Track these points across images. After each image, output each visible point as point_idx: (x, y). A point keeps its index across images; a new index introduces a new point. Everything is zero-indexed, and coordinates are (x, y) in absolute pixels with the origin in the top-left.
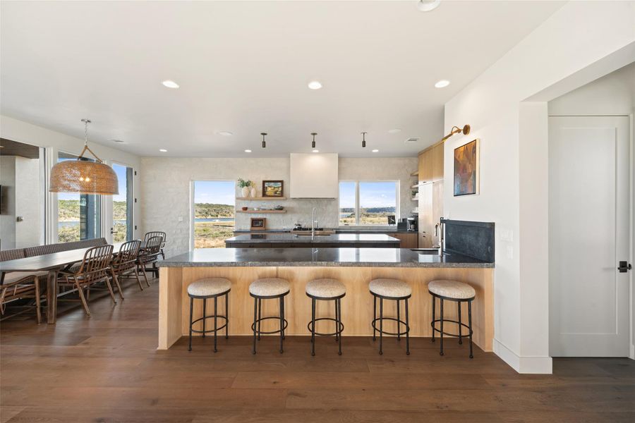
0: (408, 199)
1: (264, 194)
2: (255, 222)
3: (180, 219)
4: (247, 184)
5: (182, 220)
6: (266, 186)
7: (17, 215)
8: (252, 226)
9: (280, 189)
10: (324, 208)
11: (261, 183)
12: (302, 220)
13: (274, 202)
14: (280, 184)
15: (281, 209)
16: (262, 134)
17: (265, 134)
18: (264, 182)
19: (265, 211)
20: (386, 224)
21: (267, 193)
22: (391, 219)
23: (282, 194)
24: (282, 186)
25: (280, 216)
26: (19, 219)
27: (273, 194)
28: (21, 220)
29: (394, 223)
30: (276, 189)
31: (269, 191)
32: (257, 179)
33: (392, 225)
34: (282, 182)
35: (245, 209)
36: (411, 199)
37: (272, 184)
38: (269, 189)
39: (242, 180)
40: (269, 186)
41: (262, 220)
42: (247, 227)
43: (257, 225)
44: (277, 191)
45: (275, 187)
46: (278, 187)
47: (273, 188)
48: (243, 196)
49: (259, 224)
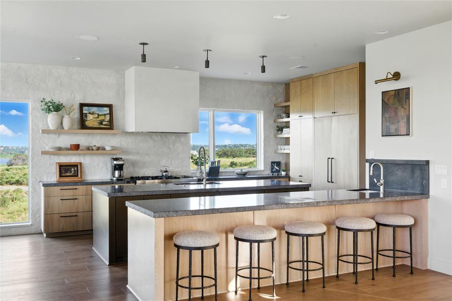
1: (83, 125)
2: (64, 169)
4: (58, 108)
6: (84, 112)
8: (61, 176)
9: (108, 118)
10: (171, 146)
11: (78, 106)
14: (106, 110)
16: (141, 44)
17: (146, 44)
18: (82, 106)
21: (87, 123)
23: (110, 126)
24: (111, 113)
27: (96, 125)
30: (102, 118)
31: (91, 120)
32: (72, 101)
34: (110, 107)
37: (94, 109)
38: (90, 117)
39: (47, 100)
40: (90, 113)
41: (75, 166)
42: (53, 177)
43: (68, 174)
44: (104, 120)
45: (100, 114)
46: (105, 115)
47: (97, 116)
48: (51, 128)
49: (71, 172)
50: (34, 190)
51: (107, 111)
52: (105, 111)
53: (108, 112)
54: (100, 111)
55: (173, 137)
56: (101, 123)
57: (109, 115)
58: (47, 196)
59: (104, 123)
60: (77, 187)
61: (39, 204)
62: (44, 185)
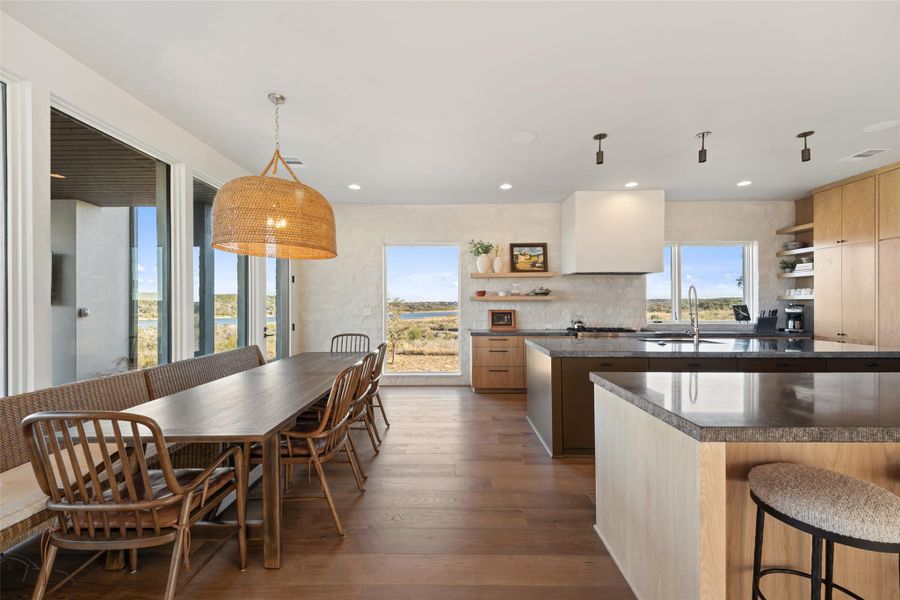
0: (773, 275)
1: (514, 268)
2: (497, 317)
3: (367, 312)
4: (487, 250)
5: (369, 314)
6: (515, 253)
7: (79, 306)
8: (493, 324)
9: (541, 259)
10: (619, 291)
11: (507, 248)
12: (579, 313)
13: (531, 282)
14: (540, 250)
15: (546, 293)
18: (513, 246)
19: (513, 297)
20: (732, 321)
21: (518, 266)
22: (741, 312)
23: (545, 267)
25: (540, 306)
26: (81, 314)
27: (528, 267)
28: (86, 315)
29: (747, 318)
30: (534, 259)
32: (502, 241)
33: (743, 322)
34: (544, 246)
35: (482, 293)
36: (779, 276)
38: (522, 259)
39: (476, 242)
40: (521, 254)
41: (509, 313)
42: (485, 325)
43: (500, 323)
44: (537, 262)
45: (532, 255)
46: (538, 256)
47: (529, 257)
48: (480, 271)
49: (504, 321)
50: (464, 339)
53: (542, 252)
54: (533, 251)
55: (622, 280)
56: (534, 265)
57: (542, 256)
58: (476, 347)
59: (537, 265)
60: (507, 337)
61: (467, 354)
62: (473, 334)
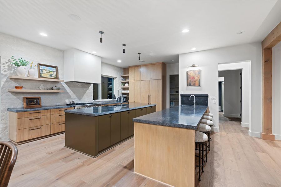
1: (40, 76)
2: (29, 101)
6: (40, 69)
8: (27, 105)
11: (36, 65)
18: (39, 65)
21: (43, 75)
23: (57, 77)
24: (57, 71)
27: (48, 76)
29: (115, 98)
31: (45, 73)
34: (56, 68)
36: (121, 87)
37: (47, 68)
40: (44, 70)
41: (37, 98)
43: (32, 104)
44: (53, 74)
45: (50, 71)
46: (53, 72)
47: (48, 72)
49: (34, 102)
51: (54, 70)
52: (53, 70)
54: (51, 69)
56: (51, 75)
57: (55, 72)
58: (19, 118)
59: (53, 76)
60: (41, 111)
